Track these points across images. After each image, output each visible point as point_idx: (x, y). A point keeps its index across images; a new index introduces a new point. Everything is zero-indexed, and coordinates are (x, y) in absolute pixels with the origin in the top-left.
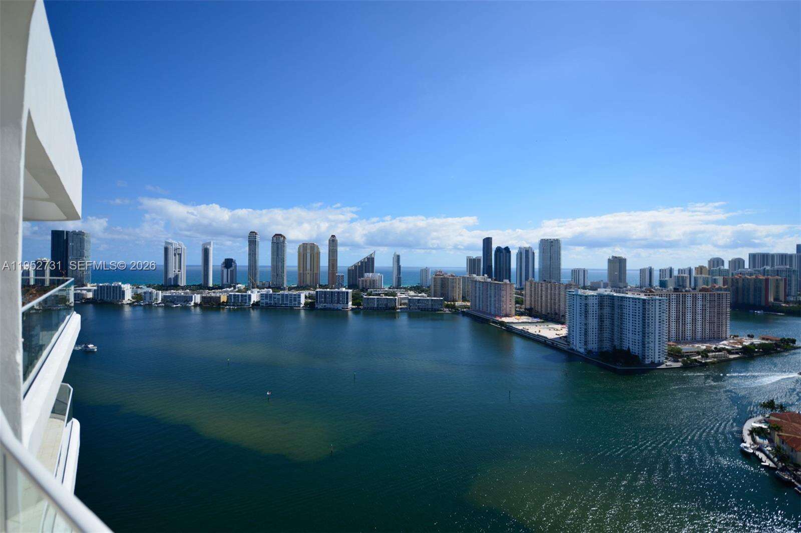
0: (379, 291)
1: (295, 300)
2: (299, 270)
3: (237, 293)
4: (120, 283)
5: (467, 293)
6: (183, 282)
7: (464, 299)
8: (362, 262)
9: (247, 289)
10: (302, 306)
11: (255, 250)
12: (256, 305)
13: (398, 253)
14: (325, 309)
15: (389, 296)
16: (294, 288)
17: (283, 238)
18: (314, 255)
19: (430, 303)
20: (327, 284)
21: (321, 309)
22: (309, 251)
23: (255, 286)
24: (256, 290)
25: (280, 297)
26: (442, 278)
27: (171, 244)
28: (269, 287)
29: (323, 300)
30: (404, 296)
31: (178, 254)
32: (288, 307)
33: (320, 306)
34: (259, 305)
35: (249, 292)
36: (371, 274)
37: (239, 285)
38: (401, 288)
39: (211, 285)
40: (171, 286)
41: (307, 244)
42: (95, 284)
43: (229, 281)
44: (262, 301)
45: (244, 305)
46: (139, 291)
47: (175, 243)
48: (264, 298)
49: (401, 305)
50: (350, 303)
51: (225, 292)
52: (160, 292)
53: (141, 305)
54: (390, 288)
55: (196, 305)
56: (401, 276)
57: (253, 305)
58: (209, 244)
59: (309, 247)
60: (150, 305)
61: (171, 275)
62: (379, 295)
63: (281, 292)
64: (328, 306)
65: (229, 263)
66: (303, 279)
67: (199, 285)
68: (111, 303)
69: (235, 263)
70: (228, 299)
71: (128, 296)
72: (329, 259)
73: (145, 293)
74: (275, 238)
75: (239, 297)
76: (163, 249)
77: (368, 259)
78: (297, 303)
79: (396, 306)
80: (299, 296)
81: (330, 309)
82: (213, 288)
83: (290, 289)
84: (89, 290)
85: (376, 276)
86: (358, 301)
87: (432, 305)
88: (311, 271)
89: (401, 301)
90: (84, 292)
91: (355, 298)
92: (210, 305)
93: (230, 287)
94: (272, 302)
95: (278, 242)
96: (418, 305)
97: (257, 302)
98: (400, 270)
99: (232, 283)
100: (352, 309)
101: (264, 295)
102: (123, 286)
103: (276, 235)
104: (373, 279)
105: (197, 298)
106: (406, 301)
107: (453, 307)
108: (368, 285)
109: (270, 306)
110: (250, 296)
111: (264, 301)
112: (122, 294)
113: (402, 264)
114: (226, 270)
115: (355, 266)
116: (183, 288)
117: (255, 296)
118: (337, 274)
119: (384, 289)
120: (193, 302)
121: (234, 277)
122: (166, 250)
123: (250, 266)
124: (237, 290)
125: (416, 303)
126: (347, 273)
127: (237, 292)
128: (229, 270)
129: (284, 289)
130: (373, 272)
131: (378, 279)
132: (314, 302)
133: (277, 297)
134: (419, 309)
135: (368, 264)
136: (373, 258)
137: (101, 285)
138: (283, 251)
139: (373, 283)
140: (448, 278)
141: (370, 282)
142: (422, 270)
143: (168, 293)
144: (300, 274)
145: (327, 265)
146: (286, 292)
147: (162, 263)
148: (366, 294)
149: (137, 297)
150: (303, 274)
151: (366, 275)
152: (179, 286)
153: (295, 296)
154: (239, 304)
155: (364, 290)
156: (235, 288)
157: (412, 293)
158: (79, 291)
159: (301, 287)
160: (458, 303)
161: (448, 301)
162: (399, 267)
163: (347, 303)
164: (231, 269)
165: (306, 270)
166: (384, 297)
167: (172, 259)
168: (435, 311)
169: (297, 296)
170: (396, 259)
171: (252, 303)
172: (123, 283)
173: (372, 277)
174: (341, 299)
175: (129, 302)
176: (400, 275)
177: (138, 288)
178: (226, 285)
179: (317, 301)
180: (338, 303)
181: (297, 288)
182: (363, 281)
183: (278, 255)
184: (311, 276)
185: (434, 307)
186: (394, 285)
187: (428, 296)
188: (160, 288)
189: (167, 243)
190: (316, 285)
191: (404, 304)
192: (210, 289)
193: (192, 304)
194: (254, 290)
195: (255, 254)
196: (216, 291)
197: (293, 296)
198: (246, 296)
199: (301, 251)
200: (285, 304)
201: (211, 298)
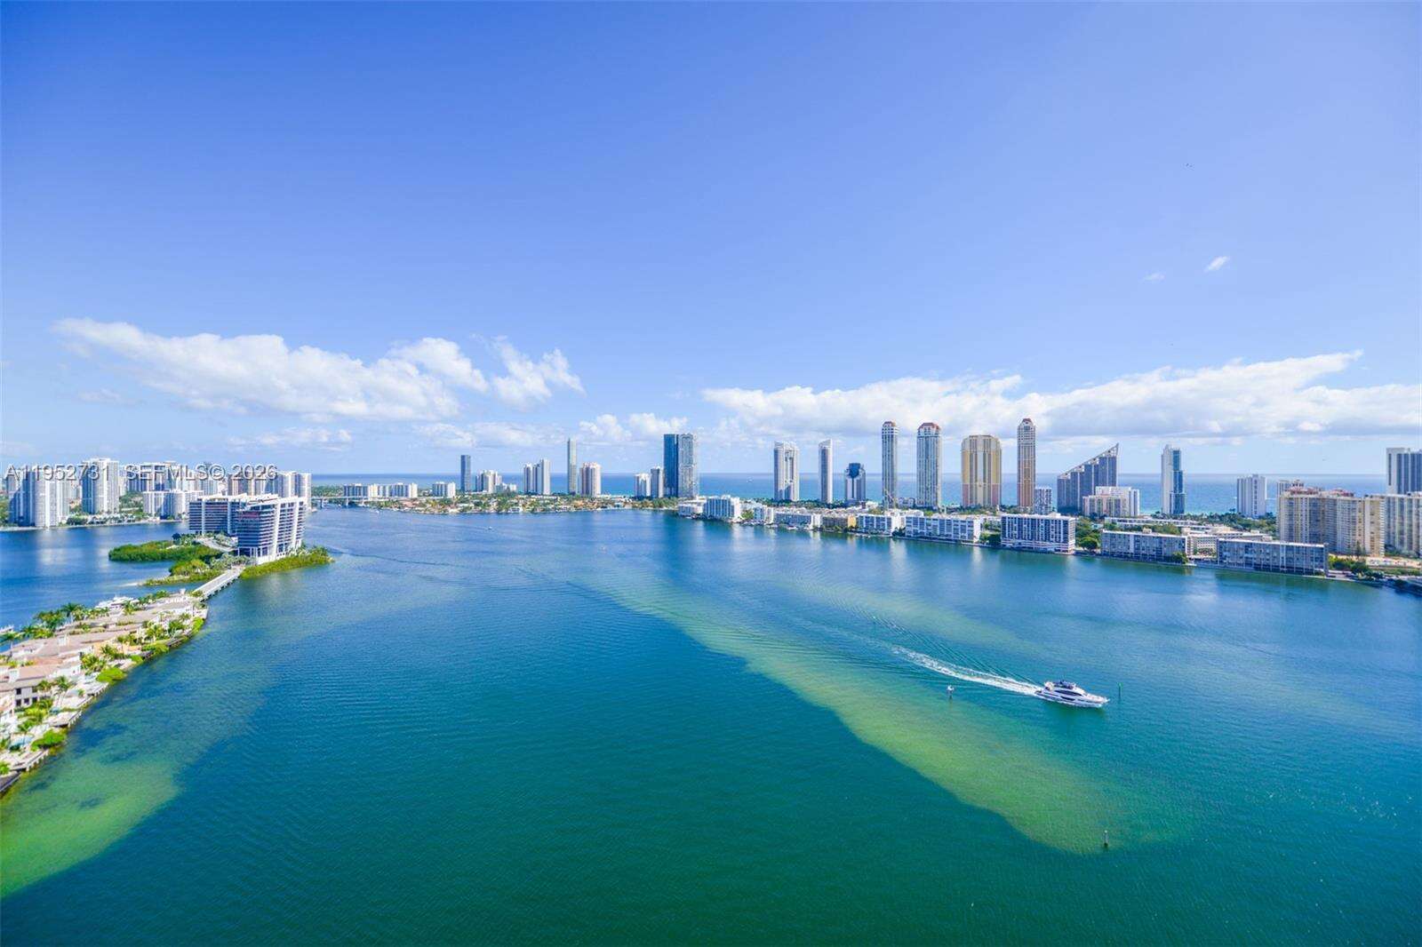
0: (1130, 521)
1: (963, 530)
2: (964, 481)
3: (870, 515)
4: (729, 496)
5: (1397, 536)
6: (795, 497)
7: (1390, 550)
8: (1088, 467)
9: (882, 509)
10: (975, 540)
11: (892, 449)
12: (899, 534)
13: (1174, 447)
14: (1020, 549)
15: (1160, 532)
16: (956, 510)
17: (935, 429)
18: (990, 455)
19: (1283, 554)
20: (1016, 504)
21: (1012, 549)
22: (980, 448)
23: (894, 505)
24: (896, 511)
25: (938, 523)
26: (1314, 499)
27: (782, 445)
28: (914, 507)
29: (1016, 532)
30: (1202, 534)
31: (790, 458)
32: (951, 540)
33: (1009, 543)
34: (904, 535)
35: (887, 514)
36: (1110, 488)
37: (868, 503)
38: (1185, 518)
39: (830, 501)
40: (782, 501)
41: (976, 436)
42: (704, 497)
43: (855, 496)
44: (908, 529)
45: (881, 533)
46: (749, 507)
47: (787, 446)
48: (912, 524)
49: (1195, 553)
50: (1072, 542)
51: (852, 512)
52: (772, 509)
53: (751, 525)
54: (1155, 516)
55: (815, 529)
56: (1183, 492)
57: (894, 534)
58: (828, 442)
59: (980, 442)
60: (761, 525)
61: (782, 487)
62: (1139, 529)
63: (936, 516)
64: (1025, 543)
65: (854, 470)
66: (971, 495)
67: (816, 501)
68: (721, 520)
69: (862, 469)
70: (857, 522)
71: (738, 515)
72: (1019, 462)
73: (756, 509)
74: (922, 430)
75: (873, 521)
76: (773, 453)
77: (1102, 459)
78: (966, 535)
79: (1184, 555)
80: (971, 524)
81: (1030, 549)
82: (834, 507)
83: (950, 511)
84: (699, 504)
85: (1123, 493)
86: (1089, 539)
87: (1289, 559)
88: (984, 481)
89: (1195, 545)
90: (695, 506)
91: (1080, 534)
92: (835, 531)
93: (857, 504)
94: (925, 531)
95: (928, 438)
96: (1246, 555)
97: (900, 530)
98: (1181, 480)
99: (860, 500)
100: (1077, 554)
101: (912, 520)
102: (732, 500)
103: (924, 424)
104: (1115, 497)
105: (817, 519)
106: (1213, 546)
107: (1360, 568)
108: (1105, 508)
109: (921, 537)
110: (889, 519)
111: (912, 529)
112: (732, 509)
113: (1183, 467)
114: (851, 480)
115: (1074, 474)
116: (798, 505)
117: (897, 521)
118: (1036, 488)
119: (1142, 517)
120: (812, 524)
121: (862, 491)
122: (776, 452)
123: (884, 474)
124: (867, 509)
125: (1241, 552)
126: (1056, 486)
127: (870, 512)
128: (855, 480)
129: (938, 511)
130: (1113, 483)
131: (1127, 498)
132: (998, 536)
133: (933, 523)
134: (1247, 564)
135: (1103, 470)
136: (1114, 458)
137: (710, 498)
138: (936, 450)
139: (1118, 506)
140: (1335, 500)
141: (1109, 503)
142: (1241, 483)
143: (782, 510)
144: (965, 486)
145: (1016, 471)
146: (945, 516)
147: (772, 471)
148: (1101, 525)
149: (748, 516)
150: (971, 487)
151: (1099, 489)
152: (791, 501)
153: (963, 524)
154: (874, 531)
155: (1093, 517)
156: (864, 508)
157: (1224, 530)
158: (690, 505)
159: (968, 508)
160: (1376, 560)
161: (1337, 553)
162: (1178, 477)
163: (1066, 540)
164: (858, 478)
165: (976, 481)
166: (1152, 534)
167: (783, 465)
168: (1302, 573)
169: (966, 524)
170: (1169, 459)
171: (893, 530)
172: (733, 496)
173: (1113, 494)
174: (1052, 533)
175: (739, 520)
176: (1181, 490)
177: (746, 502)
178: (852, 501)
179: (1004, 534)
180: (1047, 538)
181: (962, 510)
182: (1092, 501)
183: (927, 457)
184: (984, 490)
185: (1296, 564)
186: (1167, 511)
187: (1274, 539)
188: (771, 503)
189: (777, 444)
190: (995, 506)
191: (1204, 551)
192: (828, 506)
193: (811, 527)
194: (894, 510)
195: (892, 456)
196: (838, 509)
197: (960, 524)
198: (883, 519)
199: (968, 448)
200: (947, 536)
201: (834, 520)
